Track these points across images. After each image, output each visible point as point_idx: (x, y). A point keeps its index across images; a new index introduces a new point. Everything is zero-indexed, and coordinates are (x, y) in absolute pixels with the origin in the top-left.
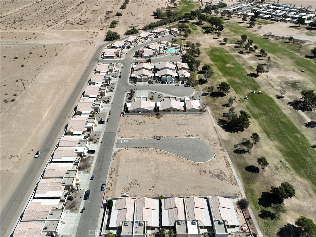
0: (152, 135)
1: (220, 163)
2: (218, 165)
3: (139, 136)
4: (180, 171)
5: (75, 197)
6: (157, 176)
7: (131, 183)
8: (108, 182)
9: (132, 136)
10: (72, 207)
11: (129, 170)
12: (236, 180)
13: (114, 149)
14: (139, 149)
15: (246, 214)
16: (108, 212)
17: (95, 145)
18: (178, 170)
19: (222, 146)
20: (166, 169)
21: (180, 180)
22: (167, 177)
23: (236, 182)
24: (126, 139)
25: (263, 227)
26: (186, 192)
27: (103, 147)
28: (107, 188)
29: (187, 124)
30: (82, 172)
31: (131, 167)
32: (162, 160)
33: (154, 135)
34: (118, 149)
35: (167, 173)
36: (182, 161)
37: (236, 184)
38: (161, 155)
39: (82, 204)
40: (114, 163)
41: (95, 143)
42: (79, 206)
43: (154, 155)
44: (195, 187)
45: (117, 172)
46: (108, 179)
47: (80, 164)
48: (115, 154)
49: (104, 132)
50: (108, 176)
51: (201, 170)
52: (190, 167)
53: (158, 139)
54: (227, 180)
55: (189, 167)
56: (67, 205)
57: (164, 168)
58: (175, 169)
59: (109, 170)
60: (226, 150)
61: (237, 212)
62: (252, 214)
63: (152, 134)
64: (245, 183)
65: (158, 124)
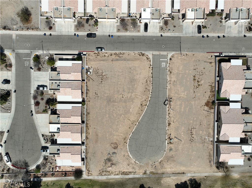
0: (172, 95)
1: (127, 166)
2: (123, 163)
3: (173, 80)
4: (117, 123)
5: (90, 25)
6: (112, 101)
7: (103, 75)
8: (106, 53)
9: (173, 71)
10: (80, 25)
11: (119, 72)
12: (104, 175)
13: (151, 52)
14: (150, 81)
15: (70, 173)
16: (74, 58)
17: (158, 29)
18: (118, 122)
19: (151, 174)
20: (120, 110)
21: (105, 122)
22: (109, 110)
23: (102, 175)
24: (166, 65)
25: (59, 183)
26: (92, 126)
27: (154, 39)
28: (99, 53)
29: (191, 140)
30: (119, 24)
31: (123, 74)
32: (132, 106)
33: (173, 98)
34: (151, 57)
35: (114, 110)
36: (130, 127)
37: (101, 174)
38: (139, 105)
39: (83, 33)
40: (129, 56)
41: (162, 28)
42: (81, 31)
43: (140, 97)
44: (97, 135)
45: (117, 60)
46: (109, 52)
47: (128, 20)
48: (143, 55)
49: (181, 36)
50: (114, 52)
51: (117, 144)
52: (122, 135)
53: (165, 102)
54: (105, 167)
55: (121, 133)
56: (81, 20)
57: (120, 108)
58: (119, 118)
59: (121, 52)
60: (145, 176)
61: (72, 167)
62: (71, 178)
63: (174, 96)
64: (101, 183)
65: (193, 103)
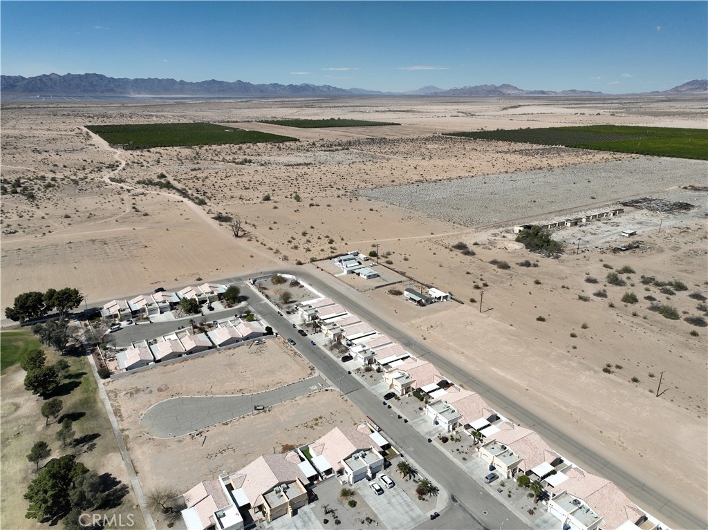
0: (275, 409)
1: (131, 409)
2: (136, 404)
6: (231, 366)
12: (108, 396)
13: (322, 374)
14: (281, 385)
17: (354, 368)
22: (217, 369)
24: (315, 390)
25: (87, 367)
27: (340, 370)
29: (209, 456)
31: (274, 363)
32: (234, 383)
33: (272, 413)
35: (219, 372)
36: (200, 392)
37: (109, 392)
38: (239, 389)
39: (300, 328)
40: (302, 361)
43: (251, 385)
44: (174, 371)
45: (289, 355)
46: (294, 348)
48: (312, 369)
49: (366, 387)
51: (166, 390)
52: (184, 389)
54: (123, 391)
59: (302, 355)
65: (278, 432)
